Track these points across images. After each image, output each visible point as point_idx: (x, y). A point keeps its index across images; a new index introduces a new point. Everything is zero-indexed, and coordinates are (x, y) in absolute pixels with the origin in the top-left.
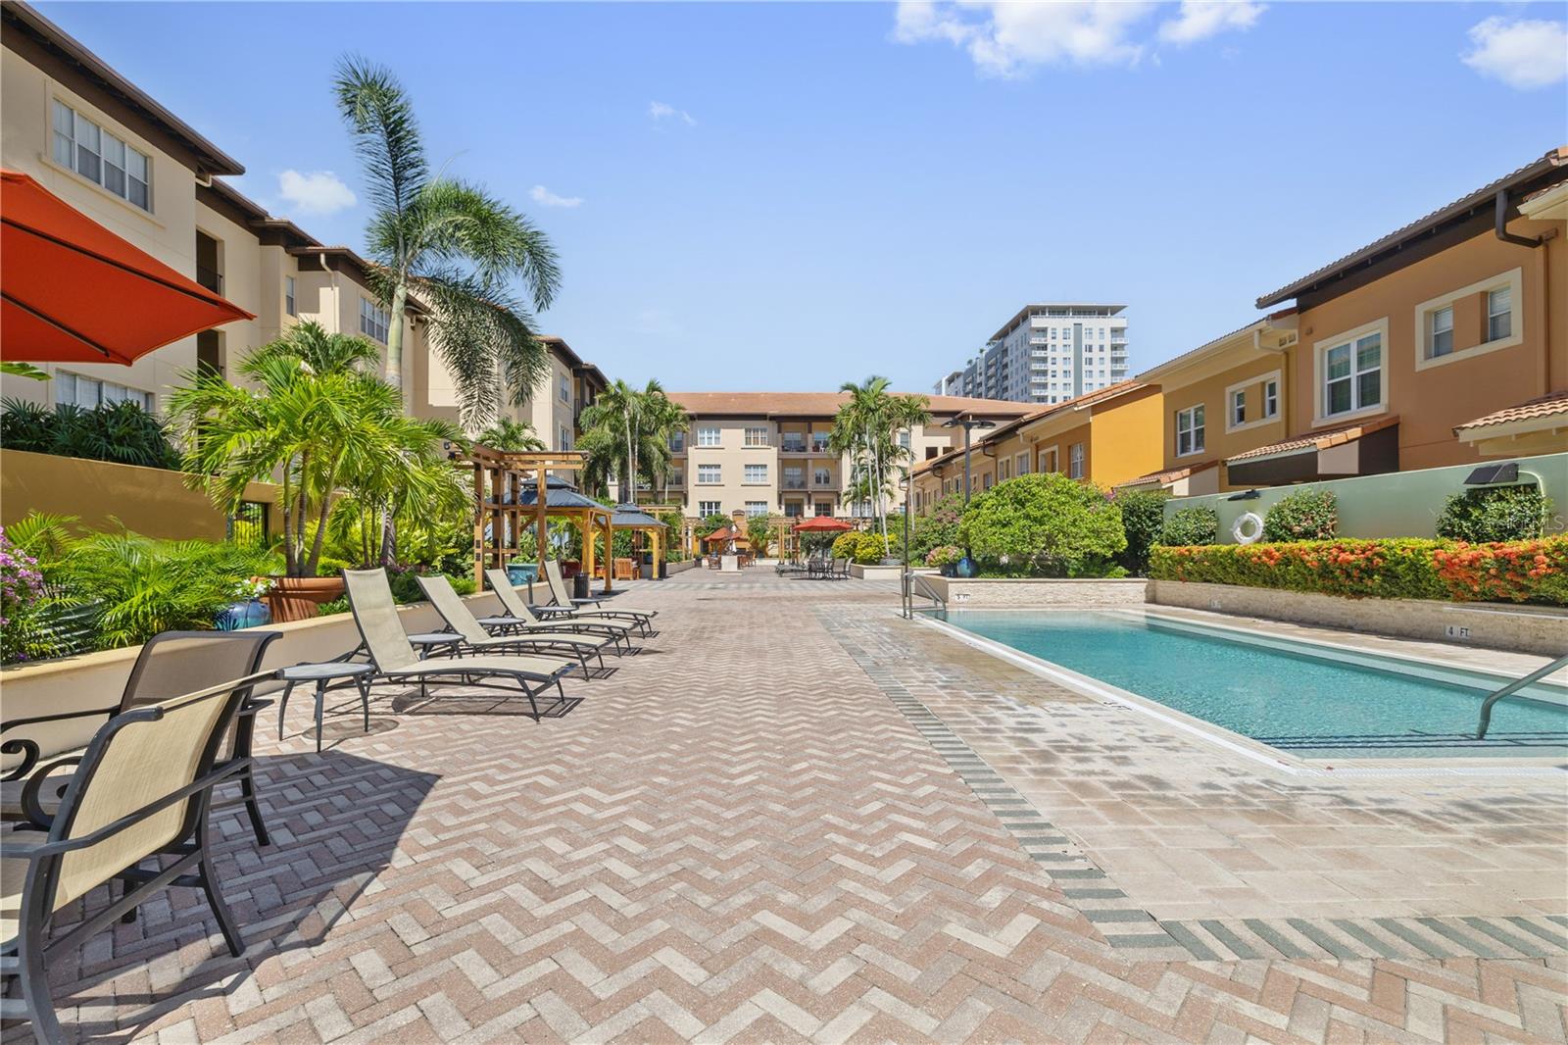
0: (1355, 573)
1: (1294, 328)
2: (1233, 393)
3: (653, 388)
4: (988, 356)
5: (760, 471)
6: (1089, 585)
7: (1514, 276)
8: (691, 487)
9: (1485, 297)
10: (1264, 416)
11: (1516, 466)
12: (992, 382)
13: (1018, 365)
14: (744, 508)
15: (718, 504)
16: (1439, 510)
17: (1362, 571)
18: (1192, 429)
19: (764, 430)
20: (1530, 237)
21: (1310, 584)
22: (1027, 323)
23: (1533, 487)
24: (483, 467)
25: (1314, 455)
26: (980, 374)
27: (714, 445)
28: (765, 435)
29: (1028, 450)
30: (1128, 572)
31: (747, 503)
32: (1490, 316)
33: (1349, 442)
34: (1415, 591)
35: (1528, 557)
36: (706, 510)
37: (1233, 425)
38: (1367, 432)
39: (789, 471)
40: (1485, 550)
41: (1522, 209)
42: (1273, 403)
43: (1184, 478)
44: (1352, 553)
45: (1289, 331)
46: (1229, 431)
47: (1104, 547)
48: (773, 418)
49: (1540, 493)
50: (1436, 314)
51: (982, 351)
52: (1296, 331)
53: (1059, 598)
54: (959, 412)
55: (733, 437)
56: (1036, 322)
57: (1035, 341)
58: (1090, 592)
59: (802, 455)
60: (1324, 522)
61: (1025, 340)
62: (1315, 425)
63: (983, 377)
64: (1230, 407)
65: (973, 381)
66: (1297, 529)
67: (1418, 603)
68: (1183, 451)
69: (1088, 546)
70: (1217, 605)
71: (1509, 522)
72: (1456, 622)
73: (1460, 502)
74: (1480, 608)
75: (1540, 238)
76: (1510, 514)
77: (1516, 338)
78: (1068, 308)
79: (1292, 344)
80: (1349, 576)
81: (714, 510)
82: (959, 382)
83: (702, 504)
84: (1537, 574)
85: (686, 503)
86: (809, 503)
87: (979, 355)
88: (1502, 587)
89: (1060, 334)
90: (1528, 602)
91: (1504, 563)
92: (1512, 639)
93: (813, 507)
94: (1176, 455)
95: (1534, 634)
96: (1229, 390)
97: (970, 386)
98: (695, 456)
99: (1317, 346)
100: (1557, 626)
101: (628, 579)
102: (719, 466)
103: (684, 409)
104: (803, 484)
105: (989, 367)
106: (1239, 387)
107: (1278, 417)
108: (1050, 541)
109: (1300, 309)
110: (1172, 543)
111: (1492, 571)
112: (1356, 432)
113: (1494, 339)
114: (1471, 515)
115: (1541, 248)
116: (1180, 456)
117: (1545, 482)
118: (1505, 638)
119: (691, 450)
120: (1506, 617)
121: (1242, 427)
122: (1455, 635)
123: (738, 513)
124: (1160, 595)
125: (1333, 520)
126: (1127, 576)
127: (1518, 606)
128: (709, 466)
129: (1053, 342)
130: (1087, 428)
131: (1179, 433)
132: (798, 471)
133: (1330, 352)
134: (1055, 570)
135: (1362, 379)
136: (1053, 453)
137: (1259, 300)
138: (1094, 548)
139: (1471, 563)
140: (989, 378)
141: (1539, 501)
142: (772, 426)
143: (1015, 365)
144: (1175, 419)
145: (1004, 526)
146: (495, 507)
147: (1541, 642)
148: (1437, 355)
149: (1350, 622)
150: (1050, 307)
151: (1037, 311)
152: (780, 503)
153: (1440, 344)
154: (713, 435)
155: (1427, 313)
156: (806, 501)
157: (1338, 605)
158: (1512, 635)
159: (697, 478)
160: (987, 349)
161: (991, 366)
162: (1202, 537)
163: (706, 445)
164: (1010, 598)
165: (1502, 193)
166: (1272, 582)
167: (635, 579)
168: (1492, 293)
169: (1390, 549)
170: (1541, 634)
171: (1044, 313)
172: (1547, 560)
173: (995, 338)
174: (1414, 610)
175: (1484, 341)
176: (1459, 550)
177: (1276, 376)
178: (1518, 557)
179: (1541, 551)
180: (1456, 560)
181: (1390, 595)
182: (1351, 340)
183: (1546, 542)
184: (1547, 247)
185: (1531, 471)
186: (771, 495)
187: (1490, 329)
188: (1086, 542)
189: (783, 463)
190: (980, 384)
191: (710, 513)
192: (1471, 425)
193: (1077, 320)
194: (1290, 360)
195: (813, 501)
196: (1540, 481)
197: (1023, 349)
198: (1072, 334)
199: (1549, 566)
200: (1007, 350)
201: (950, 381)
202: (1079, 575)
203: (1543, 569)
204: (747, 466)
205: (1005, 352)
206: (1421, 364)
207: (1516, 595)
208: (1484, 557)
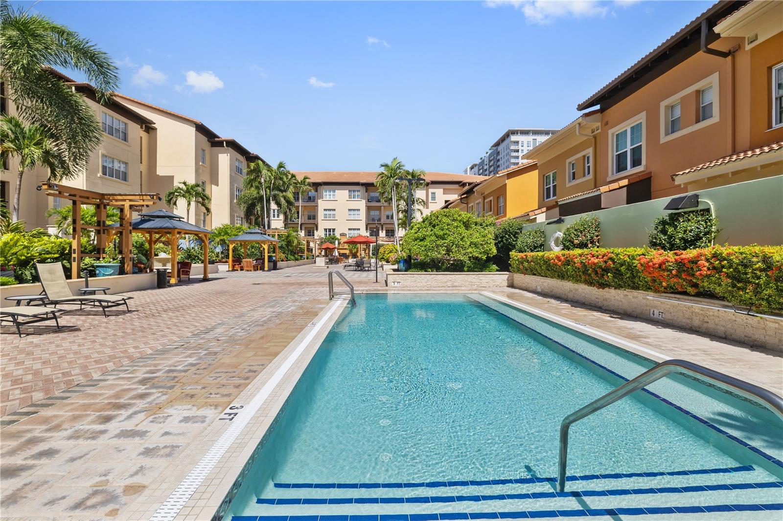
0: (599, 271)
1: (597, 122)
2: (570, 163)
3: (281, 166)
4: (490, 156)
5: (356, 212)
6: (473, 276)
7: (715, 78)
8: (320, 221)
9: (699, 93)
10: (584, 176)
11: (697, 196)
12: (492, 168)
13: (505, 160)
14: (347, 232)
15: (334, 230)
16: (650, 229)
17: (603, 270)
18: (551, 185)
19: (358, 191)
20: (724, 51)
21: (579, 278)
22: (509, 139)
23: (708, 210)
24: (77, 202)
25: (599, 196)
26: (486, 165)
27: (332, 199)
28: (359, 193)
29: (480, 200)
30: (497, 268)
31: (349, 229)
32: (702, 106)
33: (621, 188)
34: (632, 285)
35: (694, 261)
36: (328, 233)
37: (570, 181)
38: (632, 182)
39: (372, 213)
40: (670, 256)
41: (717, 29)
42: (589, 167)
43: (542, 213)
44: (597, 258)
45: (595, 124)
46: (567, 186)
47: (480, 253)
48: (363, 184)
49: (711, 215)
50: (672, 107)
51: (487, 153)
52: (599, 124)
53: (455, 284)
54: (461, 182)
55: (342, 194)
56: (513, 138)
57: (513, 147)
58: (474, 280)
59: (378, 204)
60: (592, 238)
61: (508, 147)
62: (608, 180)
63: (488, 166)
64: (568, 172)
65: (483, 168)
66: (576, 242)
67: (635, 293)
68: (547, 198)
69: (471, 252)
70: (539, 290)
71: (690, 236)
72: (656, 307)
73: (663, 223)
74: (669, 298)
75: (730, 51)
76: (690, 231)
77: (715, 118)
78: (530, 131)
79: (598, 131)
80: (596, 273)
81: (332, 233)
82: (476, 169)
83: (326, 230)
84: (701, 274)
85: (317, 229)
86: (382, 229)
87: (486, 155)
88: (680, 283)
89: (525, 145)
90: (698, 295)
91: (680, 264)
92: (688, 321)
93: (384, 232)
94: (544, 200)
95: (701, 319)
96: (568, 161)
97: (481, 171)
98: (322, 205)
99: (610, 132)
100: (716, 314)
101: (251, 271)
102: (334, 210)
103: (309, 178)
104: (379, 220)
105: (490, 161)
106: (572, 159)
107: (590, 177)
108: (449, 251)
109: (602, 111)
110: (521, 251)
111: (674, 272)
112: (625, 182)
113: (704, 119)
114: (667, 231)
115: (729, 58)
116: (546, 200)
117: (715, 206)
118: (684, 321)
119: (320, 201)
120: (685, 305)
121: (575, 182)
122: (655, 316)
123: (342, 235)
124: (516, 282)
125: (597, 236)
126: (497, 270)
127: (692, 298)
128: (330, 210)
129: (522, 148)
130: (505, 186)
131: (546, 187)
132: (377, 213)
133: (617, 135)
134: (457, 267)
135: (633, 150)
136: (491, 201)
137: (579, 105)
138: (475, 254)
139: (660, 265)
140: (490, 167)
141: (710, 220)
142: (363, 189)
143: (503, 160)
144: (544, 179)
145: (421, 240)
146: (98, 228)
147: (705, 325)
148: (673, 132)
149: (600, 304)
150: (520, 131)
151: (514, 132)
152: (367, 229)
153: (673, 126)
154: (332, 193)
155: (667, 107)
156: (380, 229)
157: (594, 292)
158: (688, 318)
159: (323, 216)
160: (490, 152)
161: (491, 161)
162: (535, 248)
163: (328, 199)
164: (425, 284)
165: (705, 21)
166: (562, 276)
167: (255, 270)
168: (703, 91)
169: (617, 255)
170: (706, 319)
171: (517, 133)
172: (707, 264)
173: (493, 146)
174: (633, 297)
175: (698, 121)
176: (657, 256)
177: (590, 152)
178: (689, 262)
179: (703, 258)
180: (651, 264)
181: (618, 287)
182: (626, 126)
183: (708, 251)
184: (734, 57)
185: (706, 201)
186: (362, 225)
187: (702, 113)
188: (470, 250)
189: (369, 209)
190: (486, 170)
191: (330, 234)
192: (681, 173)
193: (534, 137)
194: (597, 141)
195: (384, 228)
196: (712, 206)
197: (507, 152)
198: (532, 143)
199: (709, 269)
200: (499, 152)
201: (472, 168)
202: (470, 270)
203: (705, 272)
204: (349, 210)
205: (498, 153)
206: (664, 139)
207: (690, 290)
208: (668, 261)
